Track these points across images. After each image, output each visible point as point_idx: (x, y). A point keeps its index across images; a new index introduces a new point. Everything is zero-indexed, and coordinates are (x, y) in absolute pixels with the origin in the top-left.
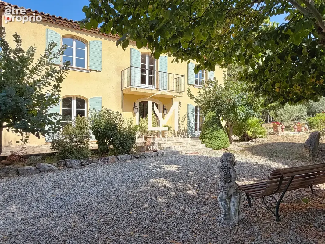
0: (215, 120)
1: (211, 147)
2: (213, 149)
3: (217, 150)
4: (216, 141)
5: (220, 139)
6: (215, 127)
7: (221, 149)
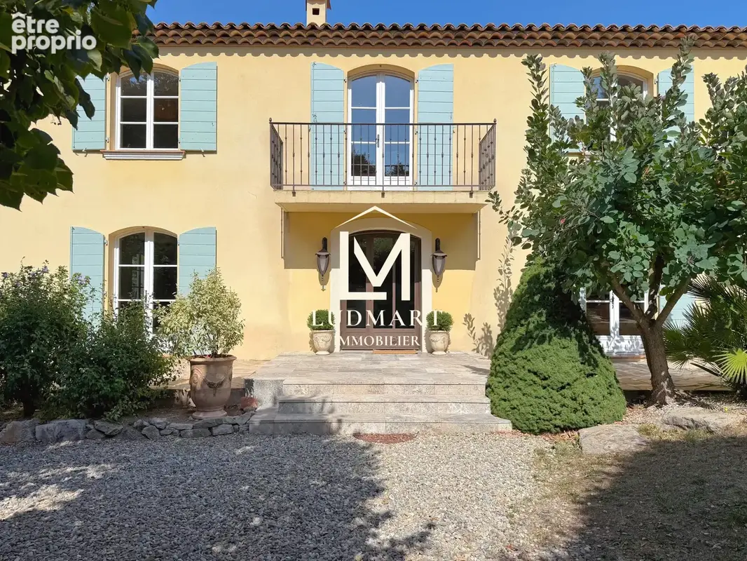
0: (537, 298)
1: (507, 417)
2: (515, 427)
3: (531, 431)
4: (529, 390)
5: (544, 383)
6: (531, 326)
7: (549, 431)
